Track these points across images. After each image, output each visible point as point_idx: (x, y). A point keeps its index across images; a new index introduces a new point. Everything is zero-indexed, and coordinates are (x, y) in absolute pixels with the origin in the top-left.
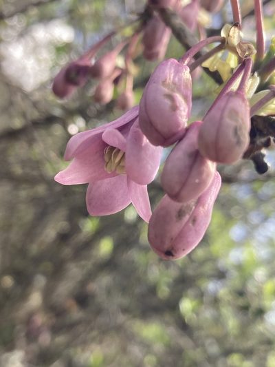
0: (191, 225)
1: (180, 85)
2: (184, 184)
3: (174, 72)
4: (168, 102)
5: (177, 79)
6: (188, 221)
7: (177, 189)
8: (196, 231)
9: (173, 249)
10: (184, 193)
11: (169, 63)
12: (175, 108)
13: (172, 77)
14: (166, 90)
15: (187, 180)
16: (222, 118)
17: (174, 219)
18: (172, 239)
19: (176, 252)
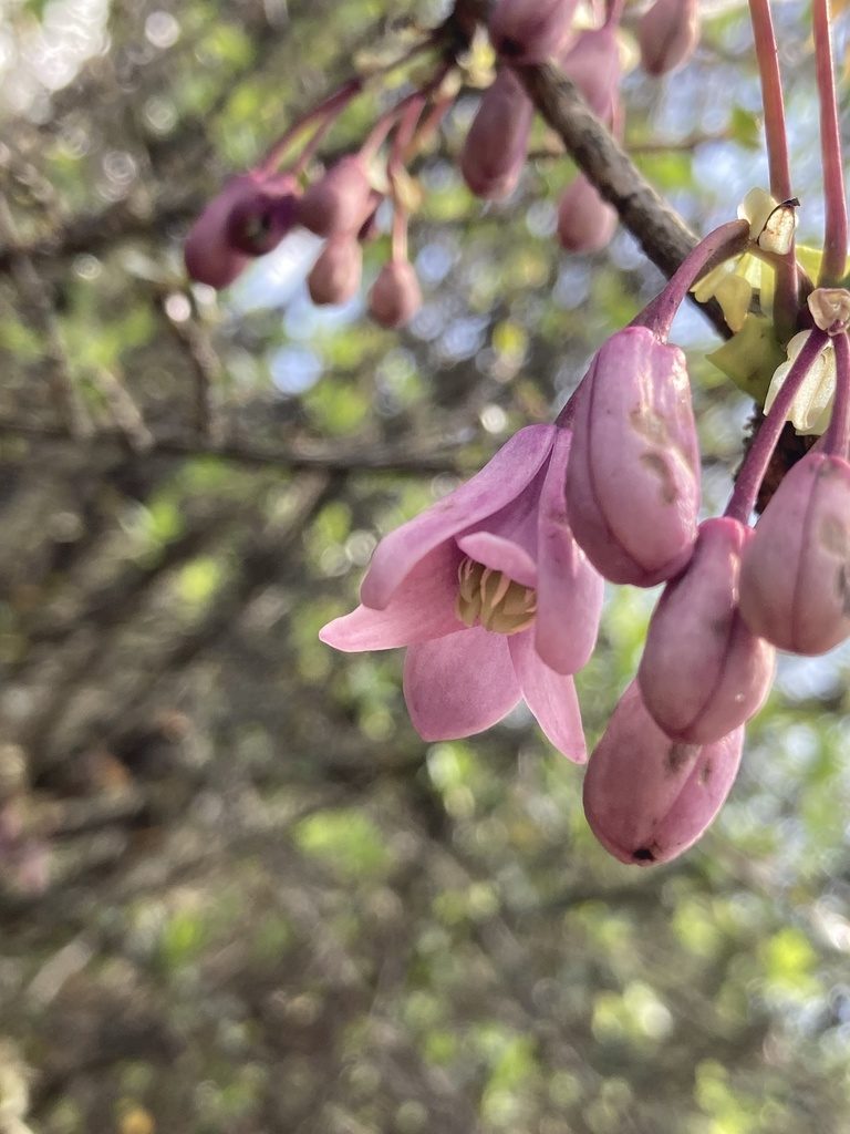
0: (700, 783)
1: (672, 418)
2: (705, 707)
3: (653, 374)
4: (652, 478)
5: (663, 400)
6: (695, 772)
7: (688, 716)
8: (711, 796)
9: (655, 844)
10: (705, 727)
11: (638, 347)
12: (671, 494)
13: (651, 396)
14: (647, 443)
15: (713, 694)
16: (806, 543)
17: (661, 769)
18: (654, 823)
19: (661, 850)
